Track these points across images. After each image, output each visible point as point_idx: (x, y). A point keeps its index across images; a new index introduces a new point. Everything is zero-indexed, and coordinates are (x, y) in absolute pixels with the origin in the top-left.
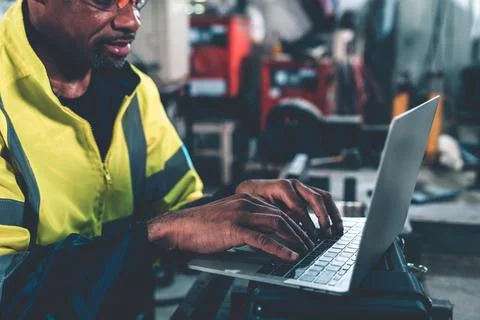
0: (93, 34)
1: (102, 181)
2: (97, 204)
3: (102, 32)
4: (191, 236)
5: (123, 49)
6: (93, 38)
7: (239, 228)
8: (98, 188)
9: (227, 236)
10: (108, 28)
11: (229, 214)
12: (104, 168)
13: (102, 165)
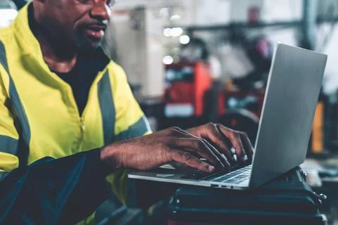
0: (76, 20)
1: (79, 130)
2: (75, 146)
3: (83, 19)
4: (132, 156)
5: (98, 34)
6: (76, 23)
7: (168, 149)
8: (76, 135)
9: (159, 155)
10: (87, 17)
11: (161, 139)
12: (81, 121)
13: (79, 118)
